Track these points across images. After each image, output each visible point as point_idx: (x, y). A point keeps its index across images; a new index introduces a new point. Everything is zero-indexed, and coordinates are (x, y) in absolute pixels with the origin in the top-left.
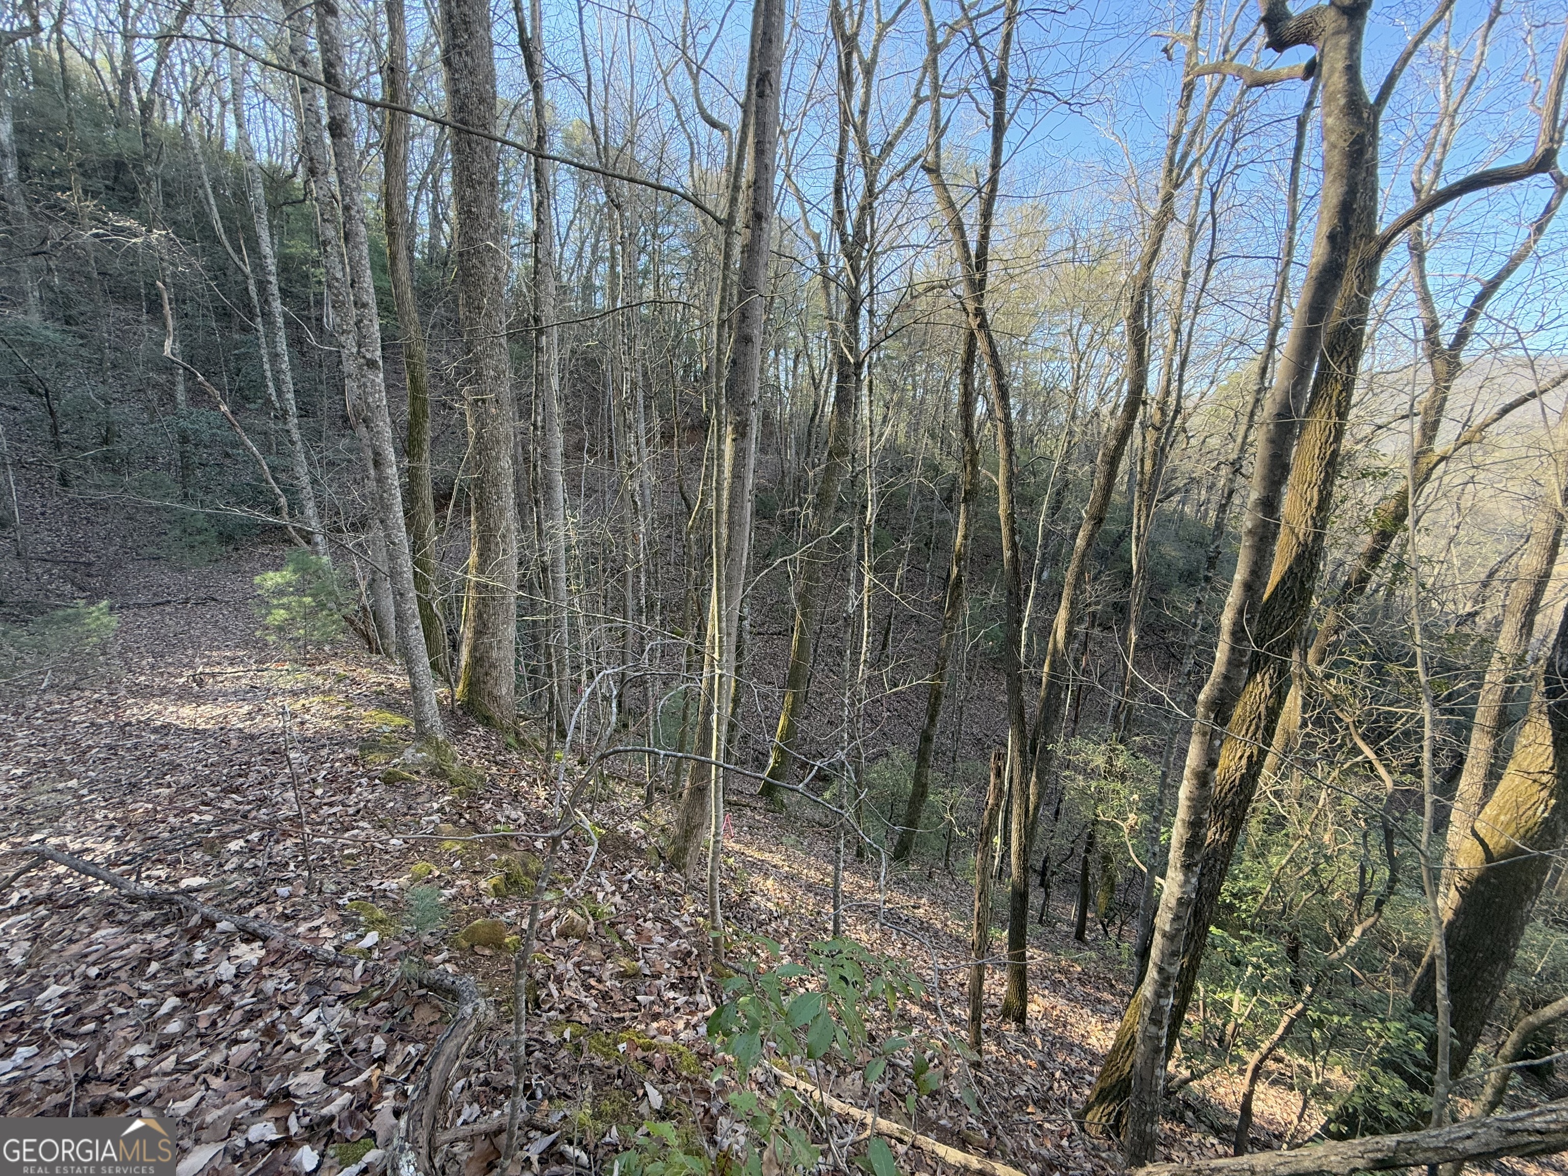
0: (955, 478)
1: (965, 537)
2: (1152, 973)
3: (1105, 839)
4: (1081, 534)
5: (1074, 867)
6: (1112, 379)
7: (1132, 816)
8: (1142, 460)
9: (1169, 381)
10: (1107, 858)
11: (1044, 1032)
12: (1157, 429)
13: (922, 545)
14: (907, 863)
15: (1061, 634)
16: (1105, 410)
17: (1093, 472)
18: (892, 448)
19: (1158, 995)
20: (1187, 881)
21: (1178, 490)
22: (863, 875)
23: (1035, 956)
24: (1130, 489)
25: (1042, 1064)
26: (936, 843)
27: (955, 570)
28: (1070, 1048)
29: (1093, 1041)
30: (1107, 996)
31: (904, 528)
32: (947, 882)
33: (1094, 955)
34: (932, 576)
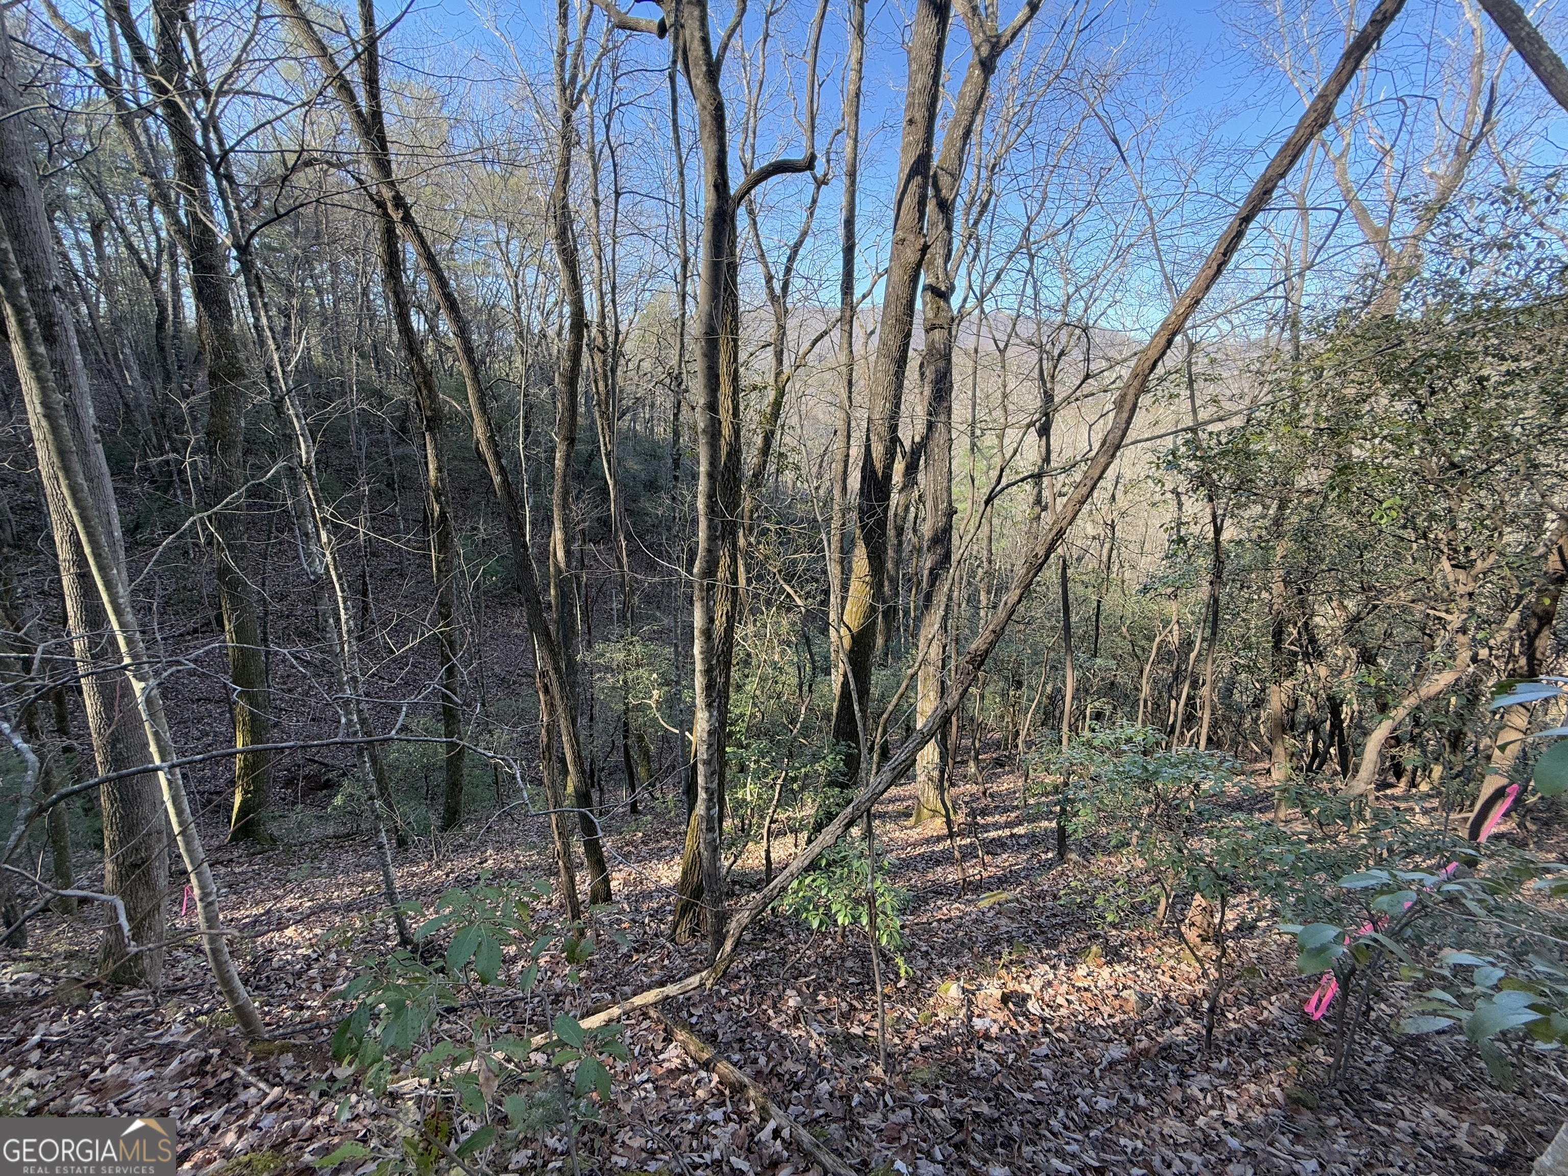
0: (405, 405)
1: (439, 469)
2: (702, 795)
3: (637, 721)
4: (558, 455)
5: (617, 758)
6: (551, 300)
7: (655, 692)
8: (596, 382)
9: (603, 306)
10: (641, 738)
11: (627, 898)
12: (603, 352)
13: (383, 487)
14: (461, 827)
15: (560, 554)
16: (551, 332)
17: (554, 395)
18: (306, 370)
19: (709, 809)
20: (711, 716)
21: (628, 408)
22: (414, 862)
23: (608, 845)
24: (589, 411)
25: (634, 921)
26: (487, 794)
27: (437, 508)
28: (650, 896)
29: (664, 881)
30: (665, 843)
31: (353, 469)
32: (507, 825)
33: (649, 817)
34: (406, 520)
